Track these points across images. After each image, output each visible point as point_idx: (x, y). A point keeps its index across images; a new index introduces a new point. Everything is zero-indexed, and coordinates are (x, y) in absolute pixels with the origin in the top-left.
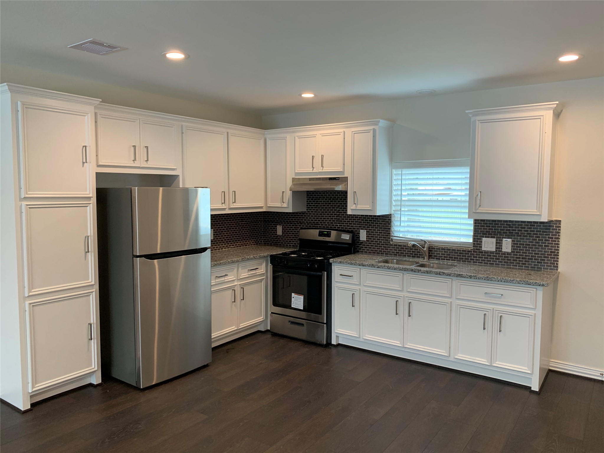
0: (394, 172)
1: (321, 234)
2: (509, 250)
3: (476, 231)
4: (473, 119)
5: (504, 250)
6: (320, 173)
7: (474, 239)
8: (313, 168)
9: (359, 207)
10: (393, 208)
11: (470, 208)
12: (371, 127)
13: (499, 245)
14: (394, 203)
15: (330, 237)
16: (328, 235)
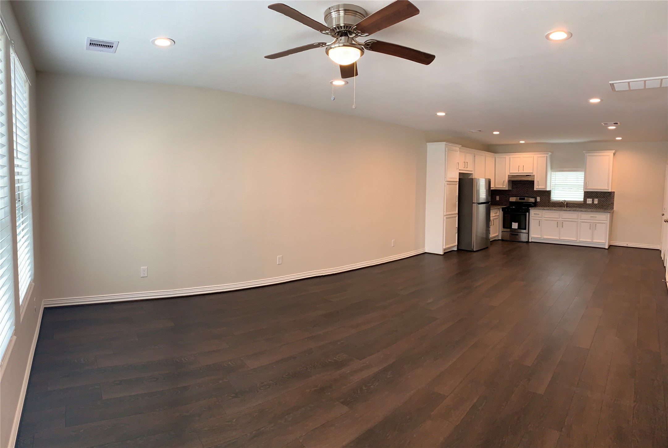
0: (552, 173)
1: (520, 199)
2: (597, 203)
3: (585, 196)
4: (586, 154)
5: (595, 203)
6: (522, 173)
7: (584, 199)
8: (519, 171)
9: (540, 187)
10: (551, 188)
11: (584, 187)
12: (546, 155)
13: (593, 201)
14: (552, 186)
15: (525, 200)
16: (524, 199)
